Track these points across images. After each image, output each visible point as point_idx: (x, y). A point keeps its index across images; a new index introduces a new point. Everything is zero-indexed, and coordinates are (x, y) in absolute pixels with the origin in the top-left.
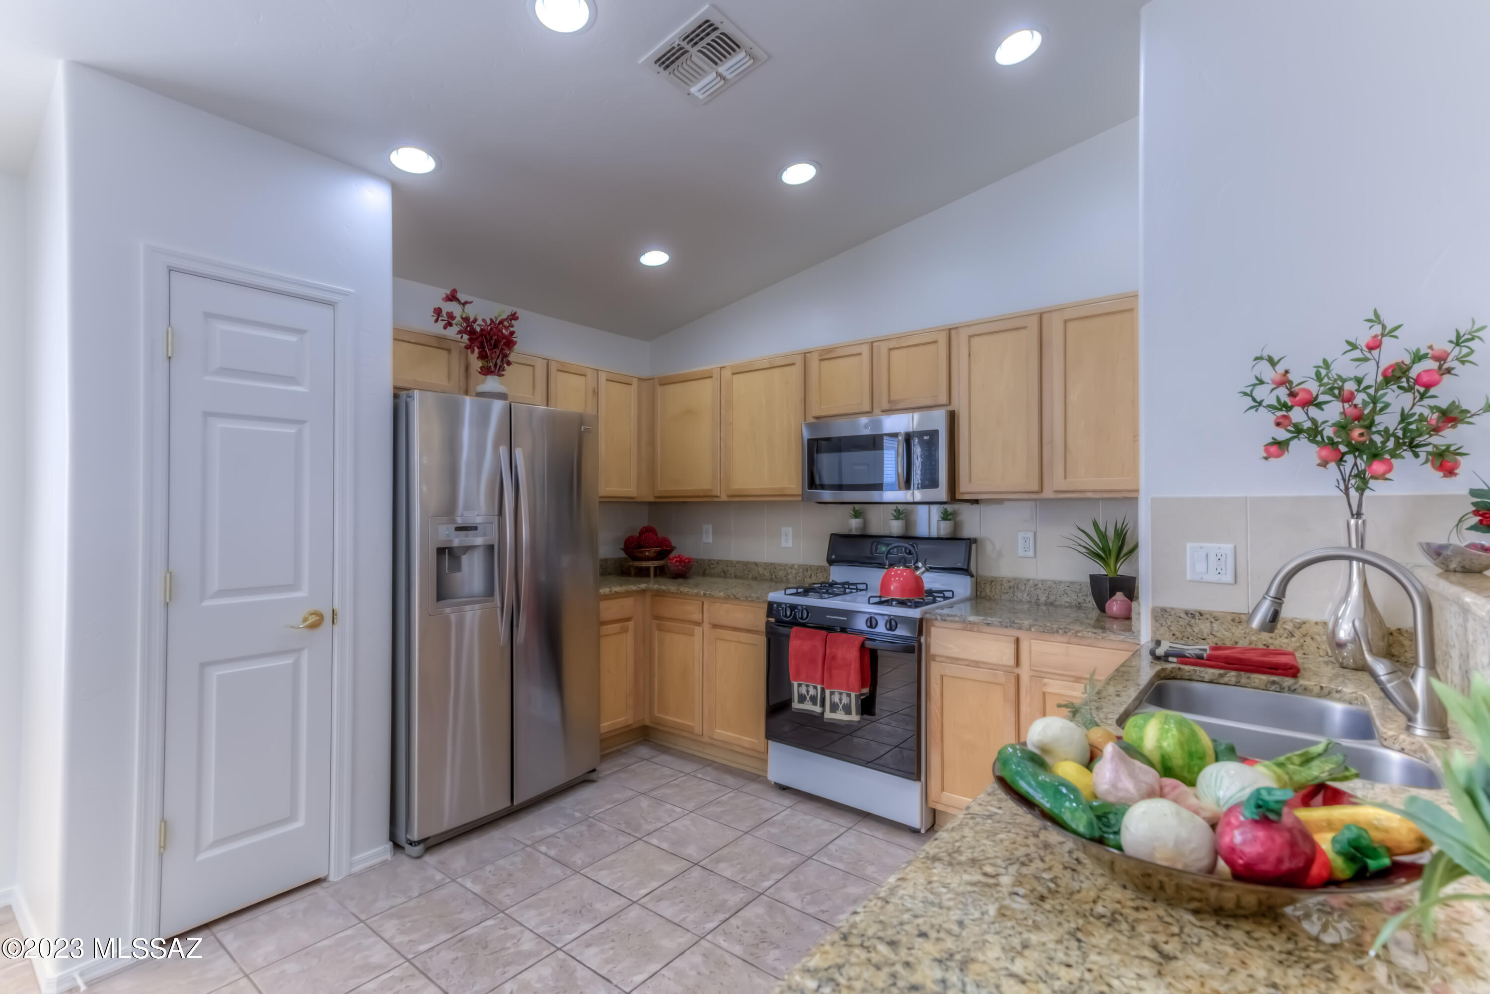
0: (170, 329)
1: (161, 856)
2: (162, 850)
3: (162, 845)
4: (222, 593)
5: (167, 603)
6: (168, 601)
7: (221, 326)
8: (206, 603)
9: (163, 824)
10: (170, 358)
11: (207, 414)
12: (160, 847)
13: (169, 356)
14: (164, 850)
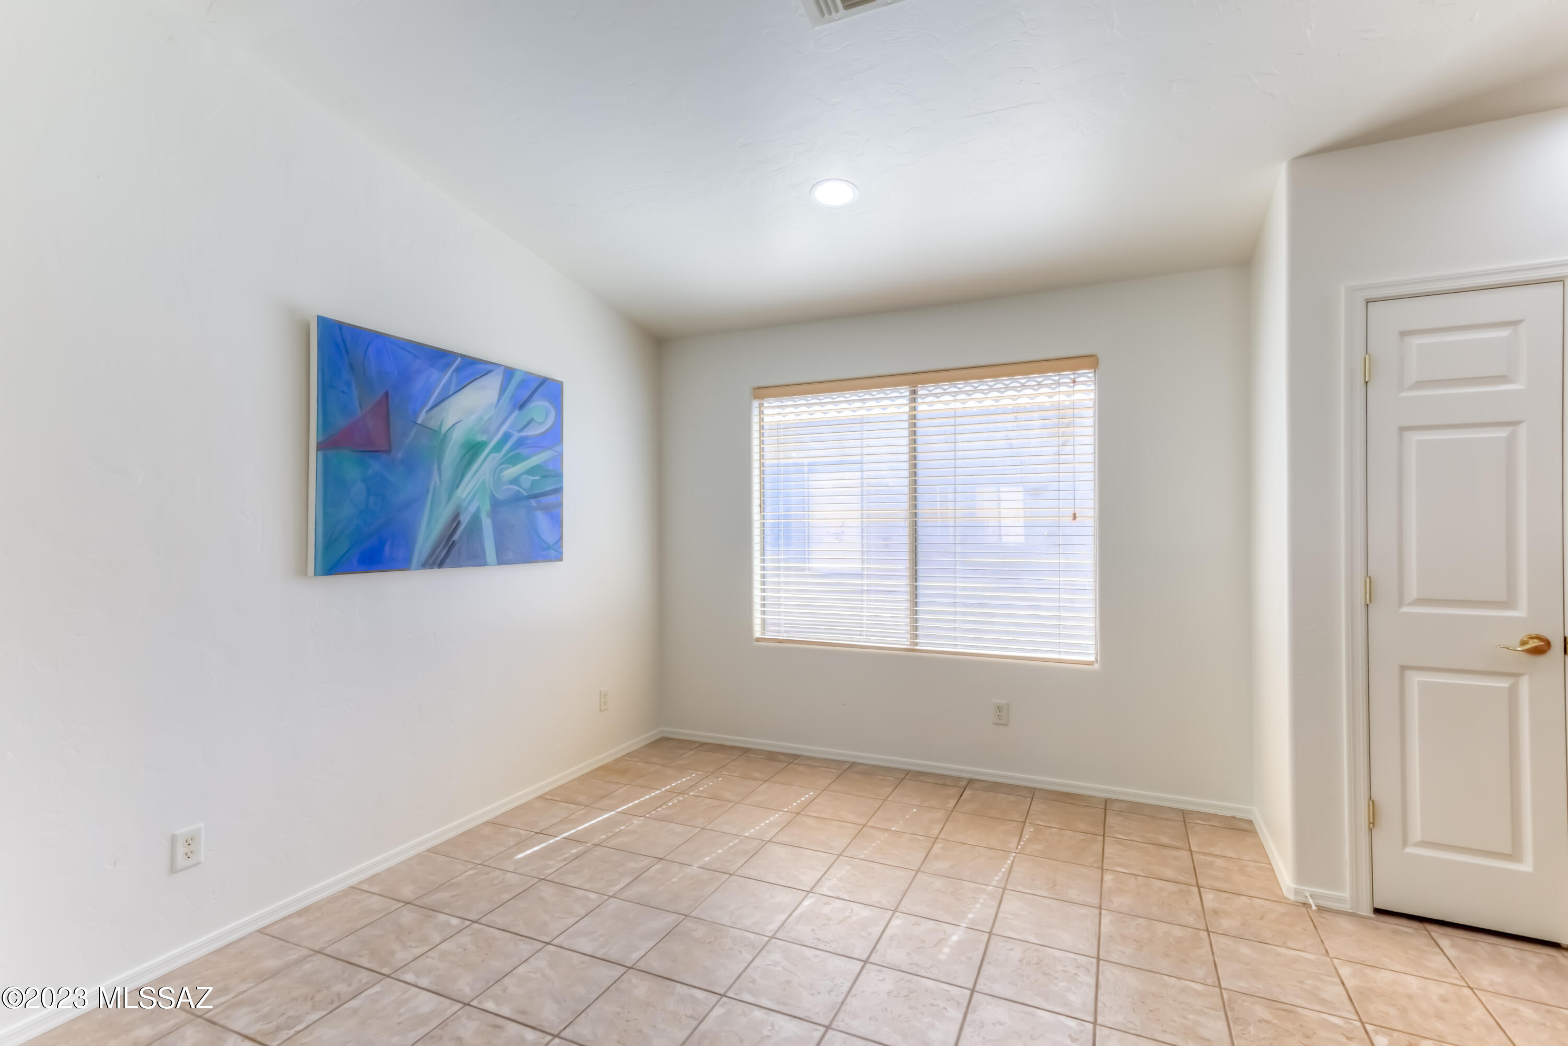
0: (1367, 356)
1: (1371, 830)
2: (1371, 825)
3: (1371, 821)
4: (1420, 601)
5: (1368, 605)
6: (1368, 602)
7: (1417, 341)
8: (1405, 609)
9: (1371, 803)
10: (1367, 382)
11: (1403, 429)
12: (1370, 823)
13: (1367, 380)
14: (1374, 826)
